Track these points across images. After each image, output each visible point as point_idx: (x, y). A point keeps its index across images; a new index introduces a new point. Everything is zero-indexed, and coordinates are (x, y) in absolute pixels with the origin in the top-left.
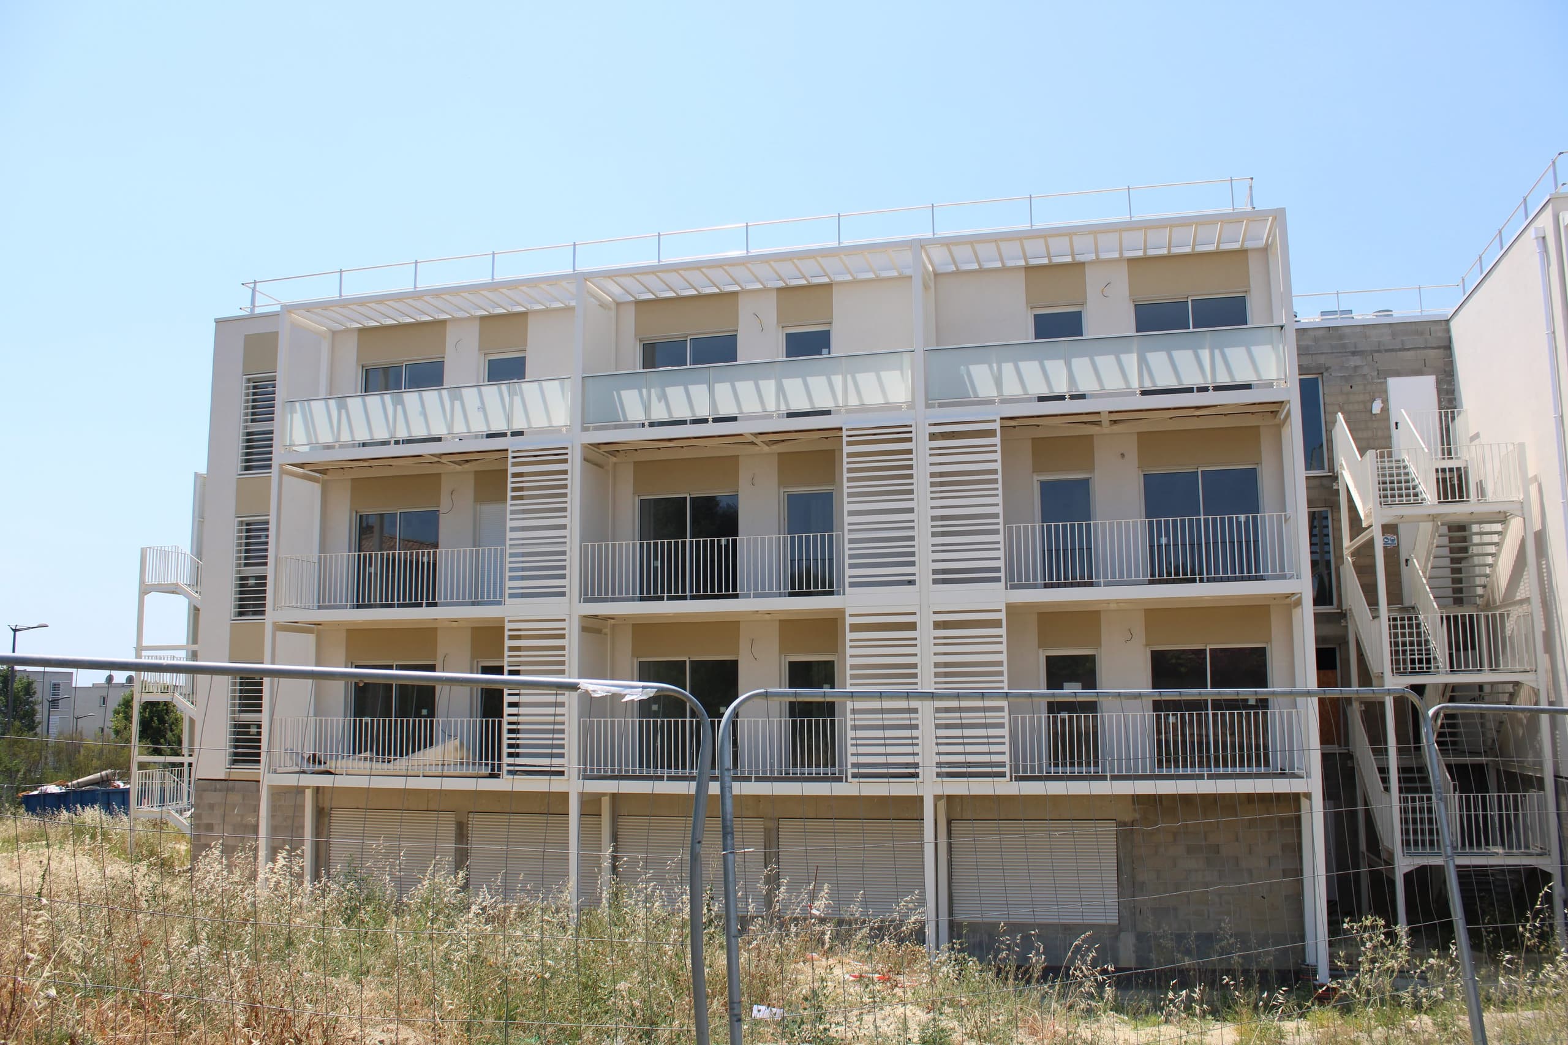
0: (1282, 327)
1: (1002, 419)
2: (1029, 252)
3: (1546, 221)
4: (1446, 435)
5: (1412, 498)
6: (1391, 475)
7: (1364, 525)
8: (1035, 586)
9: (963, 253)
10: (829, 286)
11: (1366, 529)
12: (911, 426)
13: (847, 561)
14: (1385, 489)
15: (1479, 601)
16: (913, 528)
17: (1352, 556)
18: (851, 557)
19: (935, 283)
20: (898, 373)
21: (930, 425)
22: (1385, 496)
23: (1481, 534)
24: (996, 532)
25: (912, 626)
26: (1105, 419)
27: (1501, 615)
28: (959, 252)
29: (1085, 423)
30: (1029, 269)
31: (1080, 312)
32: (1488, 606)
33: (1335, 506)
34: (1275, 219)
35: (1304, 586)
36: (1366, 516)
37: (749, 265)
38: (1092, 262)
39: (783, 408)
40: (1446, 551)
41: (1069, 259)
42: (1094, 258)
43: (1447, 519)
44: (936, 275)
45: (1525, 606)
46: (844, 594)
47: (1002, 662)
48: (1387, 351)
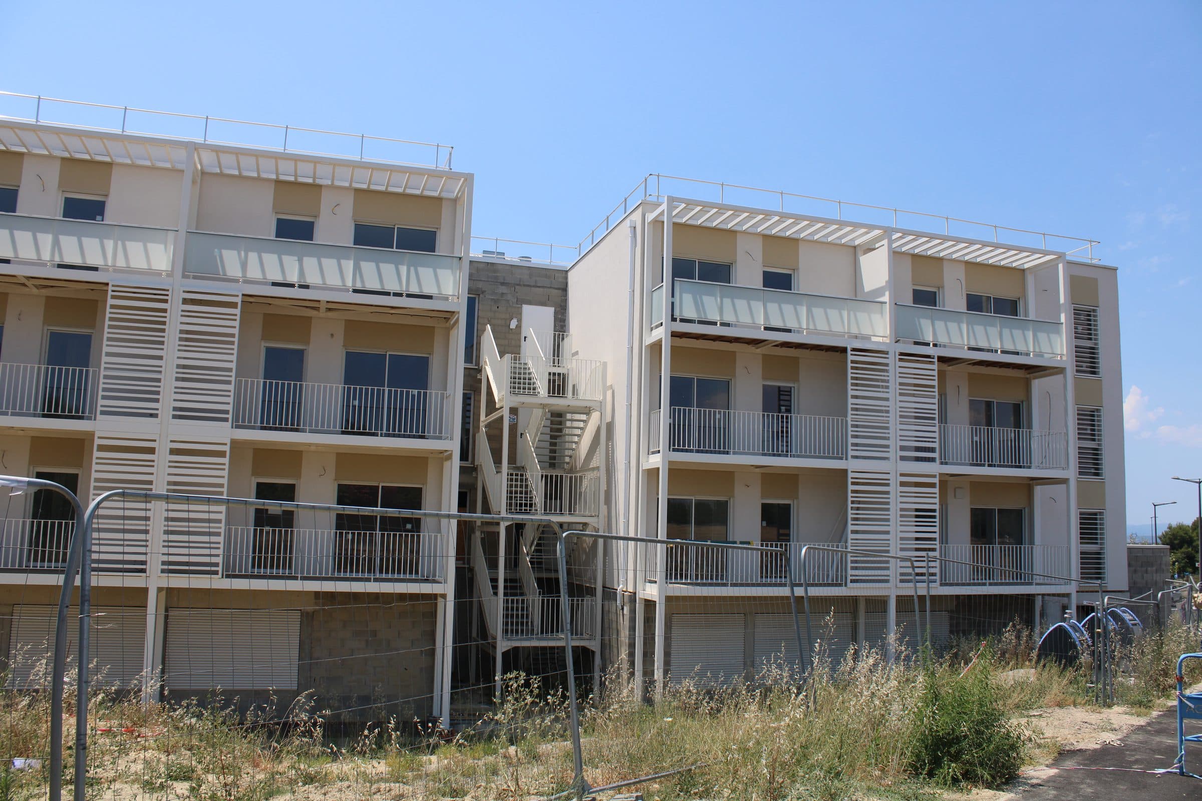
0: (460, 258)
1: (243, 295)
2: (281, 170)
3: (637, 217)
4: (557, 351)
5: (532, 391)
6: (520, 374)
7: (497, 406)
8: (253, 428)
9: (227, 160)
10: (110, 165)
11: (499, 409)
12: (168, 290)
13: (101, 393)
14: (515, 383)
15: (566, 466)
16: (160, 372)
17: (485, 428)
18: (104, 390)
19: (201, 180)
20: (162, 247)
21: (184, 292)
22: (514, 388)
23: (572, 420)
24: (229, 383)
25: (152, 451)
26: (323, 307)
27: (581, 477)
28: (225, 159)
29: (307, 307)
30: (278, 182)
31: (313, 223)
32: (571, 471)
33: (478, 391)
34: (466, 180)
35: (454, 446)
36: (499, 400)
37: (38, 133)
38: (327, 186)
39: (57, 259)
40: (548, 430)
41: (310, 181)
42: (330, 183)
43: (553, 408)
44: (203, 173)
45: (595, 472)
46: (95, 420)
47: (223, 484)
48: (524, 285)
